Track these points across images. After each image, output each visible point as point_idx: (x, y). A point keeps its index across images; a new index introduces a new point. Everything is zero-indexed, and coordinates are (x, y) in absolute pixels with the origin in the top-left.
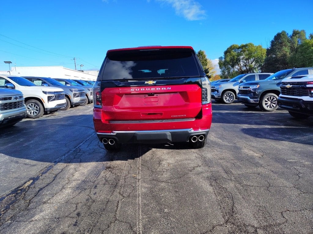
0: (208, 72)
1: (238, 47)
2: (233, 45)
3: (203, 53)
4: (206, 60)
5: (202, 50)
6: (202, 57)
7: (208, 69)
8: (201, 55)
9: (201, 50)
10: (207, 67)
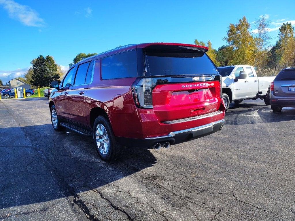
0: (59, 78)
1: (85, 56)
2: (81, 54)
3: (51, 58)
4: (55, 66)
5: (50, 56)
6: (51, 62)
7: (59, 74)
8: (50, 60)
9: (48, 55)
10: (57, 73)
